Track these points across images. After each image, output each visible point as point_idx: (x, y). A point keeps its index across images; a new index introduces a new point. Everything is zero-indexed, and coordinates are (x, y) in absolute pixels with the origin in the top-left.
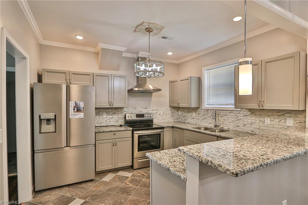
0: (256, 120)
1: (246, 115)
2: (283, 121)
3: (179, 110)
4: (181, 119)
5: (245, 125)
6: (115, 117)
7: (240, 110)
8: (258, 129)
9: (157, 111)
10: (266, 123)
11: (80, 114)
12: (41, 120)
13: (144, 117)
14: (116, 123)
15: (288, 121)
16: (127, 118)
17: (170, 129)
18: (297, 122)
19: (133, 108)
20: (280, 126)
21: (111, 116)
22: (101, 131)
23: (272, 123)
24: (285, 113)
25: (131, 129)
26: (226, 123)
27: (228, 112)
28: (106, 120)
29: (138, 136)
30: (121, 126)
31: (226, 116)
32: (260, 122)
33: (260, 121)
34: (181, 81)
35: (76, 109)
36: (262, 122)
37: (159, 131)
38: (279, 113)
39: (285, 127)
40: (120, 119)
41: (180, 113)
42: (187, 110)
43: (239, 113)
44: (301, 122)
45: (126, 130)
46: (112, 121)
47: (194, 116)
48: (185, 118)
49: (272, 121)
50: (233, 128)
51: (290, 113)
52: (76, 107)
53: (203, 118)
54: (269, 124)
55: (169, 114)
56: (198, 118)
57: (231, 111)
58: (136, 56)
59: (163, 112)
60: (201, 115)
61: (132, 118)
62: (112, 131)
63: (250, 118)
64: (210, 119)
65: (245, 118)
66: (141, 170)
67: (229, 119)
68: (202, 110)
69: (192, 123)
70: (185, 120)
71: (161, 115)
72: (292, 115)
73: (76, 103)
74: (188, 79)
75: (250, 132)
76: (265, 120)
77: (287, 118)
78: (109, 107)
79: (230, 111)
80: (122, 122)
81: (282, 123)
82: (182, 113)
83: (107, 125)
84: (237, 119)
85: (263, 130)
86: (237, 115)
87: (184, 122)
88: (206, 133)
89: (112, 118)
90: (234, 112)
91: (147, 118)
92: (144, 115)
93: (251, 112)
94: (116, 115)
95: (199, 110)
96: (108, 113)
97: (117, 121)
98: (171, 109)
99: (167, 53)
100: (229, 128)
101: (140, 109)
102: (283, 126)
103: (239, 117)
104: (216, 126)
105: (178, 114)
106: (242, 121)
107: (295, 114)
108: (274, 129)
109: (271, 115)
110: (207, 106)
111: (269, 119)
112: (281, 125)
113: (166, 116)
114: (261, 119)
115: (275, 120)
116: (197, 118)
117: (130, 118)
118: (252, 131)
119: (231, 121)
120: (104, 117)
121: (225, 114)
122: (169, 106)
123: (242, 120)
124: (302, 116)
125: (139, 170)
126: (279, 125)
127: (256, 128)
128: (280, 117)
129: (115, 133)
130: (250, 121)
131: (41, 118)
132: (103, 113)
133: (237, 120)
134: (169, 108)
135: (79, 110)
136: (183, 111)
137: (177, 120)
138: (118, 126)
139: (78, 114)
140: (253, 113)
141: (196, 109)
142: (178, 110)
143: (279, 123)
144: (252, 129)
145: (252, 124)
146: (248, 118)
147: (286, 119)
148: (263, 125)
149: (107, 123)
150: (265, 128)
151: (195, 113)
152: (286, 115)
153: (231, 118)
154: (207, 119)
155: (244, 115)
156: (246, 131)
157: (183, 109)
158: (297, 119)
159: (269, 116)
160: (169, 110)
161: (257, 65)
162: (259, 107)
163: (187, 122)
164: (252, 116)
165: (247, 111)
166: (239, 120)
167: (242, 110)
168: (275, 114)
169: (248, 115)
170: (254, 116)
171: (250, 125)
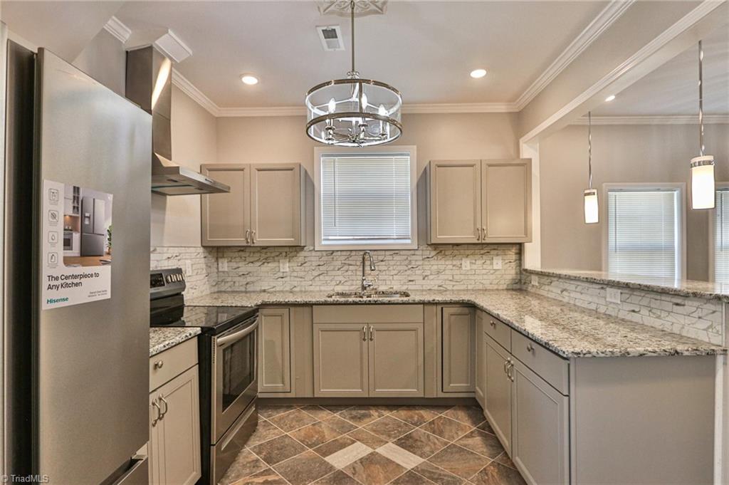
0: (447, 265)
1: (428, 258)
2: (488, 262)
4: (229, 284)
5: (426, 276)
7: (417, 248)
8: (451, 280)
9: (179, 262)
10: (464, 268)
11: (97, 275)
13: (164, 285)
15: (495, 262)
18: (506, 261)
20: (484, 272)
23: (474, 267)
24: (490, 250)
26: (385, 277)
27: (387, 253)
31: (383, 263)
32: (454, 268)
33: (454, 266)
34: (259, 170)
36: (458, 268)
38: (482, 249)
39: (492, 272)
41: (224, 265)
43: (414, 255)
44: (510, 262)
47: (288, 270)
48: (249, 279)
49: (472, 263)
50: (399, 286)
51: (497, 249)
52: (76, 230)
53: (316, 273)
54: (468, 270)
55: (203, 269)
56: (302, 274)
57: (396, 252)
59: (192, 265)
60: (311, 265)
63: (436, 262)
64: (339, 272)
65: (426, 263)
67: (391, 268)
68: (314, 253)
70: (247, 284)
72: (500, 252)
73: (76, 199)
74: (292, 169)
75: (436, 288)
76: (461, 264)
77: (494, 257)
79: (394, 252)
81: (487, 266)
82: (235, 265)
84: (410, 267)
85: (460, 282)
86: (409, 258)
87: (244, 289)
90: (401, 253)
92: (161, 275)
93: (438, 252)
95: (302, 254)
98: (206, 255)
100: (391, 286)
102: (489, 271)
103: (413, 263)
104: (364, 288)
105: (218, 269)
106: (419, 270)
107: (504, 250)
108: (476, 277)
109: (472, 254)
110: (324, 243)
111: (468, 262)
112: (485, 269)
113: (198, 277)
114: (455, 263)
115: (477, 261)
116: (295, 274)
118: (440, 286)
119: (396, 272)
121: (380, 258)
122: (200, 245)
123: (420, 267)
124: (510, 253)
126: (483, 269)
127: (448, 280)
128: (483, 256)
130: (435, 267)
133: (409, 269)
134: (201, 250)
136: (238, 260)
137: (216, 289)
139: (86, 276)
140: (441, 251)
141: (291, 251)
142: (217, 259)
143: (482, 266)
144: (439, 282)
145: (439, 273)
146: (432, 263)
147: (493, 259)
148: (458, 272)
150: (463, 277)
151: (289, 261)
152: (492, 252)
153: (395, 267)
154: (330, 273)
155: (424, 257)
156: (429, 288)
157: (241, 253)
158: (505, 257)
159: (467, 256)
160: (202, 256)
161: (472, 166)
162: (478, 240)
163: (258, 289)
164: (440, 257)
165: (430, 249)
166: (413, 268)
167: (419, 249)
168: (476, 252)
169: (432, 257)
170: (443, 258)
171: (435, 276)
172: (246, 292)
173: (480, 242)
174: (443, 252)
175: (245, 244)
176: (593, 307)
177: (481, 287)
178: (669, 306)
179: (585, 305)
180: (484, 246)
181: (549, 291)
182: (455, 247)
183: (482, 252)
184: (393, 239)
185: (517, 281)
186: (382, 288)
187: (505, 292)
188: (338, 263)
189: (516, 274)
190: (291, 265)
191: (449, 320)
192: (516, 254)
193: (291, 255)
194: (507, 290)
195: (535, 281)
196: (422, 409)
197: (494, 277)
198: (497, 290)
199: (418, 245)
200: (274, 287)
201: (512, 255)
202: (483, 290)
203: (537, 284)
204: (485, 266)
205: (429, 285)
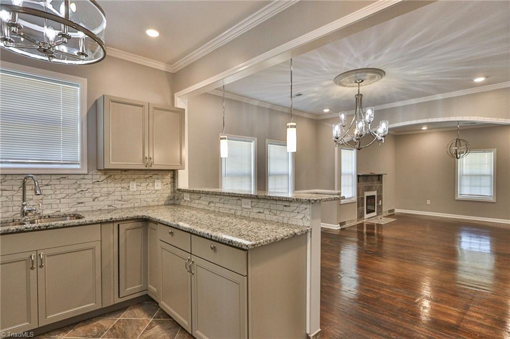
0: (116, 187)
1: (98, 181)
2: (151, 184)
5: (96, 198)
7: (87, 173)
8: (120, 200)
10: (131, 190)
15: (156, 184)
18: (164, 184)
20: (148, 192)
23: (140, 188)
24: (153, 175)
26: (51, 201)
27: (53, 177)
31: (49, 187)
32: (123, 190)
33: (122, 188)
36: (126, 190)
38: (146, 174)
39: (154, 192)
43: (83, 179)
44: (167, 184)
49: (138, 185)
50: (68, 209)
51: (158, 175)
54: (135, 191)
57: (64, 176)
63: (105, 185)
65: (96, 186)
67: (58, 192)
72: (159, 177)
75: (106, 207)
76: (129, 187)
77: (155, 181)
79: (62, 176)
81: (150, 187)
84: (79, 190)
85: (127, 201)
86: (78, 182)
90: (70, 177)
93: (108, 176)
100: (59, 210)
102: (151, 191)
103: (83, 186)
104: (24, 214)
106: (89, 192)
108: (141, 196)
109: (137, 178)
111: (135, 184)
112: (149, 190)
114: (123, 185)
115: (142, 184)
118: (110, 206)
119: (63, 195)
121: (45, 182)
123: (90, 190)
126: (147, 190)
127: (117, 200)
128: (147, 180)
130: (106, 189)
133: (78, 192)
140: (110, 176)
143: (146, 188)
144: (109, 203)
145: (108, 194)
146: (102, 186)
148: (126, 193)
150: (130, 197)
152: (154, 177)
153: (62, 190)
155: (94, 181)
156: (99, 208)
158: (163, 180)
159: (134, 180)
161: (142, 106)
162: (146, 166)
164: (110, 181)
165: (100, 174)
166: (82, 191)
167: (89, 173)
168: (142, 176)
169: (102, 181)
170: (112, 181)
171: (105, 197)
173: (147, 168)
174: (112, 176)
176: (233, 212)
177: (145, 204)
178: (281, 207)
179: (227, 211)
180: (148, 172)
181: (199, 203)
182: (123, 172)
183: (146, 176)
184: (60, 163)
185: (172, 198)
186: (46, 212)
187: (164, 207)
189: (171, 193)
191: (125, 233)
192: (171, 178)
194: (165, 205)
195: (187, 197)
196: (100, 319)
197: (155, 196)
198: (158, 205)
199: (88, 170)
201: (168, 178)
202: (147, 207)
203: (189, 199)
204: (148, 188)
205: (99, 206)
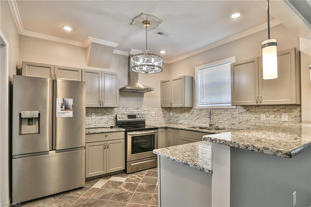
0: (252, 117)
1: (241, 113)
2: (278, 116)
3: (171, 111)
4: (173, 120)
5: (241, 122)
6: (105, 118)
7: (235, 108)
8: (254, 126)
9: (149, 112)
10: (261, 119)
11: (69, 113)
12: (21, 119)
13: (136, 118)
14: (106, 124)
15: (283, 116)
16: (118, 119)
17: (164, 130)
18: (292, 116)
19: (124, 109)
21: (101, 117)
22: (91, 133)
23: (268, 119)
24: (280, 109)
25: (124, 130)
26: (221, 121)
27: (222, 110)
28: (96, 121)
29: (132, 137)
30: (112, 127)
31: (221, 115)
32: (256, 119)
33: (256, 118)
34: (173, 80)
35: (64, 107)
36: (258, 119)
37: (153, 131)
38: (274, 108)
39: (281, 122)
40: (111, 120)
41: (171, 114)
42: (180, 110)
43: (234, 111)
44: (296, 117)
45: (118, 131)
46: (101, 122)
47: (187, 116)
48: (178, 119)
49: (268, 117)
50: (228, 126)
51: (285, 109)
52: (64, 105)
53: (196, 118)
54: (265, 121)
55: (161, 115)
56: (192, 118)
57: (226, 110)
58: (127, 54)
59: (155, 113)
60: (195, 115)
61: (124, 119)
62: (104, 133)
63: (245, 115)
64: (204, 118)
65: (240, 115)
66: (135, 174)
67: (224, 117)
68: (195, 110)
69: (185, 123)
70: (177, 121)
71: (153, 116)
72: (287, 110)
73: (63, 100)
74: (181, 79)
76: (260, 117)
77: (282, 114)
78: (99, 106)
80: (112, 123)
81: (278, 119)
82: (174, 114)
83: (96, 127)
84: (232, 117)
85: (259, 127)
86: (232, 113)
87: (176, 123)
88: (204, 132)
89: (102, 119)
90: (229, 110)
91: (139, 119)
92: (136, 115)
94: (106, 116)
95: (192, 110)
96: (98, 114)
97: (107, 123)
98: (163, 110)
99: (160, 51)
100: (224, 126)
101: (131, 110)
102: (279, 122)
103: (234, 115)
104: (210, 125)
105: (170, 115)
106: (237, 119)
107: (290, 109)
109: (267, 111)
110: (200, 106)
111: (265, 116)
112: (276, 121)
113: (158, 117)
114: (256, 116)
115: (270, 116)
116: (190, 118)
117: (121, 119)
119: (226, 119)
120: (92, 117)
121: (220, 112)
122: (160, 107)
123: (238, 118)
124: (296, 111)
125: (132, 174)
126: (275, 120)
127: (252, 125)
128: (275, 112)
129: (107, 135)
130: (245, 118)
131: (22, 117)
132: (92, 114)
133: (232, 118)
134: (161, 109)
135: (67, 108)
136: (175, 112)
137: (169, 122)
138: (109, 128)
139: (66, 113)
140: (248, 110)
141: (189, 109)
142: (169, 112)
143: (274, 119)
145: (247, 121)
146: (243, 116)
148: (258, 121)
149: (96, 124)
150: (261, 124)
151: (188, 113)
152: (281, 110)
153: (226, 117)
154: (201, 118)
155: (239, 112)
157: (175, 110)
158: (292, 114)
159: (264, 112)
160: (161, 110)
161: (253, 62)
163: (180, 123)
164: (248, 113)
165: (243, 108)
166: (234, 118)
167: (237, 108)
168: (270, 110)
169: (244, 113)
170: (250, 113)
171: (246, 123)
172: (177, 124)
173: (258, 104)
174: (250, 110)
175: (170, 107)
180: (275, 106)
182: (257, 107)
183: (274, 110)
186: (220, 127)
188: (203, 114)
190: (189, 114)
193: (189, 110)
200: (184, 122)
204: (276, 119)
205: (242, 127)
